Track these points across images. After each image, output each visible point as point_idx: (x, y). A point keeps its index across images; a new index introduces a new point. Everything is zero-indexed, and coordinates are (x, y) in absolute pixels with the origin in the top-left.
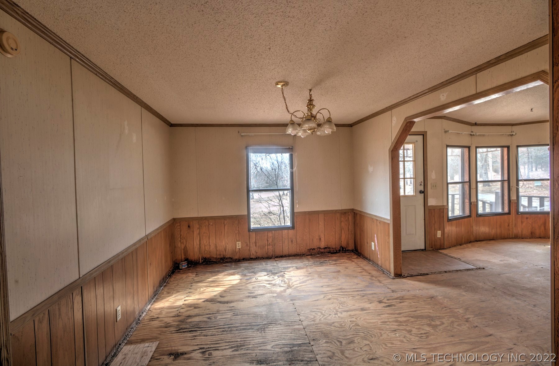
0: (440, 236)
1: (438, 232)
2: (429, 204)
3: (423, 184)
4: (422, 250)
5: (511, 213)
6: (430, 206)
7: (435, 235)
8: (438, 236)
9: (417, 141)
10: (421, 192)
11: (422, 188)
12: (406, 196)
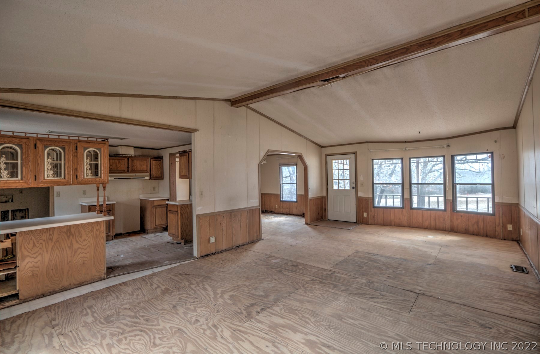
0: (366, 216)
1: (365, 213)
2: (359, 196)
3: (355, 183)
4: (355, 223)
5: (447, 210)
6: (359, 197)
7: (363, 215)
8: (364, 216)
9: (351, 158)
10: (353, 188)
11: (354, 186)
12: (344, 190)
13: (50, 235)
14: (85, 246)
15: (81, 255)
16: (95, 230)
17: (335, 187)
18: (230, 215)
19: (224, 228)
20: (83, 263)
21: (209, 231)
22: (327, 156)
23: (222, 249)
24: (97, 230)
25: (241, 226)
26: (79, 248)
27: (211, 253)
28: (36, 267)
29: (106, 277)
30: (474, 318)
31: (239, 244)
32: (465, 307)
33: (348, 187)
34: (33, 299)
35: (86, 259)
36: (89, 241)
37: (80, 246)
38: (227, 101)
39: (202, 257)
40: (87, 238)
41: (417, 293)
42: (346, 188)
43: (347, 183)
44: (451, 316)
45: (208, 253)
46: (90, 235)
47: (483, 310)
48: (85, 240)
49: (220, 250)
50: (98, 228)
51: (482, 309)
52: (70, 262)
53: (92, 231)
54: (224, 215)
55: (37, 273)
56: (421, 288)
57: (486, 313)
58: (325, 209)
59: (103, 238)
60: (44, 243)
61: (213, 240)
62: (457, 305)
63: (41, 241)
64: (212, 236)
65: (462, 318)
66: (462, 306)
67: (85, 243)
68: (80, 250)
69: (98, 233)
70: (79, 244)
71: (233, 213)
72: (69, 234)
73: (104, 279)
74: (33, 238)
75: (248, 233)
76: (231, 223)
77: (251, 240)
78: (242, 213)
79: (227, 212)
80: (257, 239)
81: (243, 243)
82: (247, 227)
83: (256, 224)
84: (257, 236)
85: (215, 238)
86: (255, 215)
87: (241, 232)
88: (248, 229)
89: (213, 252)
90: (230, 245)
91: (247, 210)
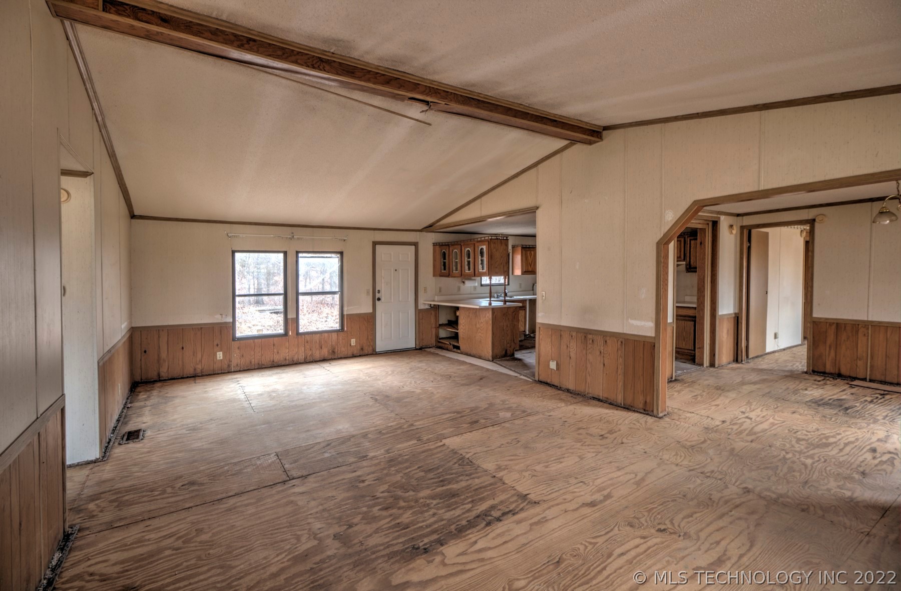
18: (583, 338)
19: (573, 355)
23: (568, 387)
25: (604, 365)
27: (552, 383)
28: (464, 333)
29: (491, 360)
30: (203, 487)
32: (219, 497)
34: (464, 354)
39: (541, 382)
41: (293, 479)
44: (231, 475)
45: (549, 381)
47: (191, 507)
49: (565, 387)
51: (194, 508)
54: (574, 334)
55: (464, 336)
56: (297, 490)
57: (187, 506)
59: (490, 325)
61: (553, 365)
62: (230, 494)
64: (553, 360)
65: (218, 480)
66: (224, 495)
71: (590, 336)
75: (620, 384)
76: (584, 352)
77: (629, 401)
78: (608, 341)
79: (578, 330)
80: (645, 410)
81: (607, 398)
82: (619, 371)
83: (643, 375)
84: (646, 402)
85: (557, 364)
86: (642, 356)
87: (605, 375)
88: (621, 378)
89: (556, 384)
90: (581, 388)
91: (621, 339)
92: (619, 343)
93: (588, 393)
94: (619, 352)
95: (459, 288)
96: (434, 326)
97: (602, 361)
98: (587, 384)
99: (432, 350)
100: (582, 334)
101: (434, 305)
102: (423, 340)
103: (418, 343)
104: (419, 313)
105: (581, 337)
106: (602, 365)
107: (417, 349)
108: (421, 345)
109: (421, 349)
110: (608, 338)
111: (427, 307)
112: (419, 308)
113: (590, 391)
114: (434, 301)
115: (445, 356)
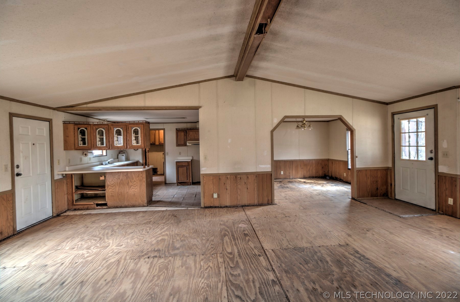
0: (452, 204)
1: (450, 199)
3: (434, 152)
4: (433, 210)
6: (441, 172)
7: (447, 201)
8: (450, 203)
9: (427, 115)
10: (431, 159)
11: (432, 155)
12: (417, 161)
13: (119, 176)
14: (135, 184)
15: (133, 190)
16: (140, 176)
17: (405, 156)
18: (235, 177)
19: (228, 188)
20: (134, 194)
21: (212, 188)
22: (393, 114)
23: (226, 205)
24: (141, 176)
25: (247, 188)
26: (132, 185)
27: (215, 206)
28: (113, 192)
29: (146, 206)
31: (245, 204)
33: (423, 157)
34: (114, 208)
35: (136, 192)
36: (137, 182)
37: (132, 184)
38: (232, 77)
39: (206, 207)
40: (136, 180)
42: (420, 159)
43: (423, 151)
45: (212, 205)
46: (137, 179)
48: (135, 181)
49: (223, 206)
50: (141, 175)
52: (128, 192)
53: (138, 176)
54: (229, 177)
55: (113, 194)
58: (391, 185)
59: (145, 181)
60: (116, 179)
61: (215, 196)
63: (115, 179)
64: (215, 193)
67: (135, 183)
68: (132, 187)
69: (142, 178)
70: (132, 183)
71: (239, 176)
72: (127, 177)
73: (145, 206)
74: (112, 177)
75: (256, 196)
76: (236, 184)
77: (260, 202)
78: (249, 177)
79: (231, 174)
80: (268, 203)
81: (250, 204)
82: (255, 190)
83: (267, 189)
84: (268, 200)
85: (218, 195)
86: (266, 180)
87: (248, 193)
88: (256, 192)
89: (217, 206)
90: (234, 203)
91: (256, 175)
92: (255, 176)
93: (239, 205)
94: (255, 181)
95: (81, 159)
96: (66, 193)
97: (246, 187)
98: (238, 200)
99: (68, 213)
100: (234, 176)
101: (66, 174)
102: (58, 207)
103: (54, 211)
104: (55, 183)
105: (234, 177)
106: (246, 189)
107: (55, 217)
108: (57, 212)
109: (58, 215)
110: (249, 175)
111: (61, 177)
112: (55, 179)
113: (240, 203)
114: (65, 171)
115: (90, 214)
